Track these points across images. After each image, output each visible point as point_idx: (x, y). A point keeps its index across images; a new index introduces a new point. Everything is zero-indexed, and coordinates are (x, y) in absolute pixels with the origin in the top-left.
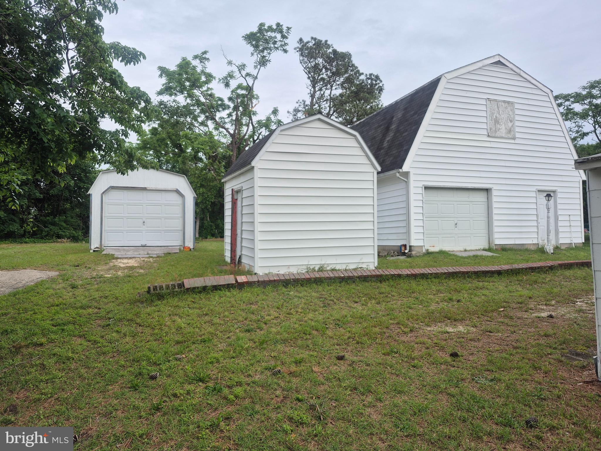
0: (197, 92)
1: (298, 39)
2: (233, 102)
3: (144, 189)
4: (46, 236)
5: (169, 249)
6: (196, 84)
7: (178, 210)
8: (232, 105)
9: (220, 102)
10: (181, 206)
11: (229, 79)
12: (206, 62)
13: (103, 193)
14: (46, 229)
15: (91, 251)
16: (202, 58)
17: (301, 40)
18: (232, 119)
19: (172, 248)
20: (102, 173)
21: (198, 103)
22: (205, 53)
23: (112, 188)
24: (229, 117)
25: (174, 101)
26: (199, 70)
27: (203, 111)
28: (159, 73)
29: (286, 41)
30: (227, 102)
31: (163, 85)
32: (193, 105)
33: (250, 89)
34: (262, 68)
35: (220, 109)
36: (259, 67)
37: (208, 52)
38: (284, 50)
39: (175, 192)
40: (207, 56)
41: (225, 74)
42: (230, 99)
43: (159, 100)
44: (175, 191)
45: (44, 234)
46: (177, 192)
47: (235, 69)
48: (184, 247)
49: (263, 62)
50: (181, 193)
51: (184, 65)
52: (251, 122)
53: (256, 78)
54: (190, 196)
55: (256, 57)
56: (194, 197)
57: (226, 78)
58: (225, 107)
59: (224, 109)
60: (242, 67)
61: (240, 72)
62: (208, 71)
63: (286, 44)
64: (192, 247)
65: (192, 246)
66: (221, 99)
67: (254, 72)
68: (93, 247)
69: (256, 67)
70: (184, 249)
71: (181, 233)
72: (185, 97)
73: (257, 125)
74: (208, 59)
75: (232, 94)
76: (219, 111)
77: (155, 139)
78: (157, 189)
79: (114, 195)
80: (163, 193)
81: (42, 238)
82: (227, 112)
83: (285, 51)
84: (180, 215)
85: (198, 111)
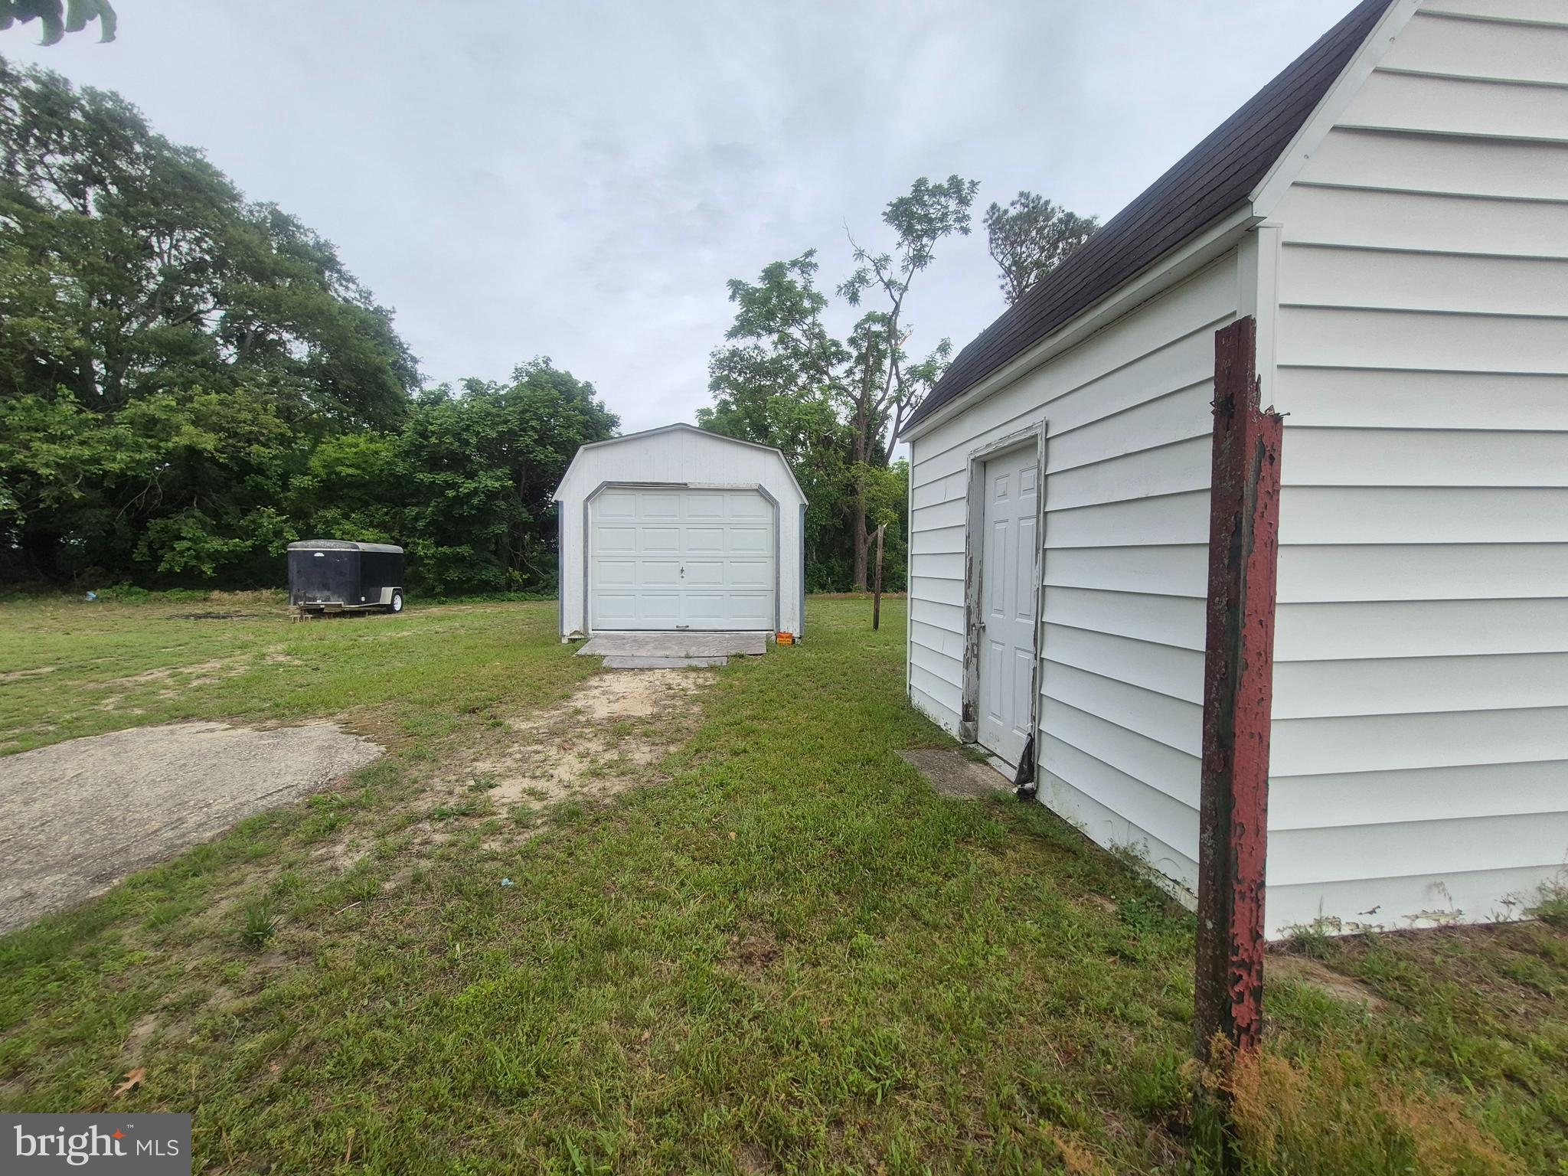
0: (795, 332)
1: (988, 207)
2: (858, 347)
3: (682, 487)
4: (545, 587)
5: (742, 638)
6: (794, 314)
7: (762, 540)
8: (855, 353)
9: (833, 349)
10: (770, 528)
11: (857, 285)
12: (812, 272)
13: (588, 499)
14: (546, 577)
15: (565, 641)
16: (805, 265)
17: (994, 207)
18: (853, 380)
19: (749, 637)
20: (586, 449)
21: (796, 354)
22: (810, 253)
23: (609, 486)
24: (848, 376)
25: (757, 347)
26: (799, 286)
27: (804, 367)
28: (730, 292)
29: (968, 211)
30: (846, 347)
31: (737, 318)
32: (788, 358)
33: (888, 320)
34: (917, 271)
35: (834, 361)
36: (911, 267)
37: (815, 251)
38: (962, 228)
39: (756, 493)
40: (813, 260)
41: (850, 275)
42: (852, 341)
43: (731, 348)
44: (756, 490)
45: (542, 584)
46: (761, 492)
47: (870, 265)
48: (778, 635)
49: (919, 259)
50: (769, 495)
51: (774, 274)
52: (894, 372)
53: (906, 288)
54: (791, 502)
55: (908, 250)
56: (803, 506)
57: (852, 284)
58: (842, 357)
59: (840, 361)
60: (881, 264)
61: (878, 273)
62: (815, 289)
63: (966, 217)
64: (796, 634)
65: (798, 630)
66: (835, 344)
67: (902, 279)
68: (567, 631)
69: (905, 268)
70: (778, 642)
71: (771, 597)
72: (774, 343)
73: (907, 376)
74: (816, 265)
75: (856, 331)
76: (832, 365)
77: (724, 419)
78: (712, 487)
79: (616, 505)
80: (727, 496)
81: (538, 592)
82: (846, 365)
83: (965, 231)
84: (769, 552)
85: (796, 367)
